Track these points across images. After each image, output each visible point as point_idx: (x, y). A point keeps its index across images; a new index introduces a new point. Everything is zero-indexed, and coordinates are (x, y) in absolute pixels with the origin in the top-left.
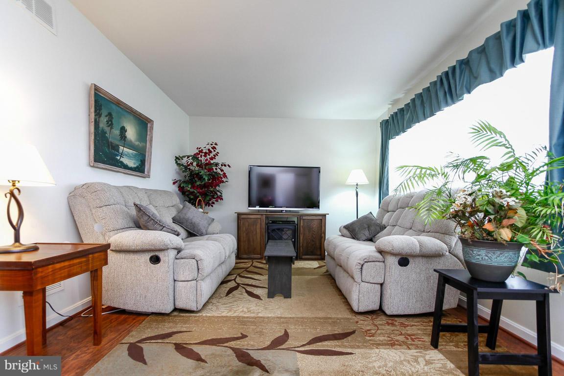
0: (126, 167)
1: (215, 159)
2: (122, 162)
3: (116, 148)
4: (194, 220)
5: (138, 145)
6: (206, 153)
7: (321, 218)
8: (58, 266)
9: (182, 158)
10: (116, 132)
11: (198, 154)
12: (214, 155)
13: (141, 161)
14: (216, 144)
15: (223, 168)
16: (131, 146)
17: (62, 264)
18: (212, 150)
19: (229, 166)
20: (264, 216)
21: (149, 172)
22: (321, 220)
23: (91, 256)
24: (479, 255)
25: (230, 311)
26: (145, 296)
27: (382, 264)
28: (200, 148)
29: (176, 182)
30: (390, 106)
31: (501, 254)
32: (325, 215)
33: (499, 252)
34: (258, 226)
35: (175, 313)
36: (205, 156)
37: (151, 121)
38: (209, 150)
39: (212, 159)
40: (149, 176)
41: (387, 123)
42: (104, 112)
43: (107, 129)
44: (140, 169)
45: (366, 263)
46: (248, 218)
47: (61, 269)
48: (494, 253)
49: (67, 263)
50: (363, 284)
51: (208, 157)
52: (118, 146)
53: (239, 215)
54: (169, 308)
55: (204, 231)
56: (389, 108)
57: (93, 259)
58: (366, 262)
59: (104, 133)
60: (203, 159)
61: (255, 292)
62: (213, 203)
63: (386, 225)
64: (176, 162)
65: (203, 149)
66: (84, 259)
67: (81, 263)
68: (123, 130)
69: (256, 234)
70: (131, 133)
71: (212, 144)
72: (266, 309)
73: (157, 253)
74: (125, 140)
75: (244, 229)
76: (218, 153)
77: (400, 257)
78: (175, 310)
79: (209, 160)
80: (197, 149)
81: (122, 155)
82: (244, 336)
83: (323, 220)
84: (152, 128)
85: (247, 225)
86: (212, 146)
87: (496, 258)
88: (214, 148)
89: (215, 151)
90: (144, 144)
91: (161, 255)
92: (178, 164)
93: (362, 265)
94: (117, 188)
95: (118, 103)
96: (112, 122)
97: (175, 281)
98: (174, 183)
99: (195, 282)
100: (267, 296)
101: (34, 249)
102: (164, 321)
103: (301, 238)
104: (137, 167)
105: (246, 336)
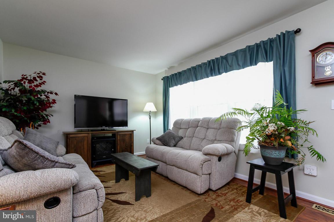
1: (41, 86)
6: (30, 81)
7: (130, 133)
11: (22, 80)
12: (40, 83)
14: (44, 74)
15: (50, 95)
18: (38, 79)
19: (56, 94)
20: (90, 134)
22: (131, 134)
24: (275, 154)
27: (210, 162)
28: (25, 75)
30: (167, 69)
32: (133, 131)
34: (85, 143)
36: (29, 83)
38: (34, 78)
39: (37, 86)
41: (168, 78)
46: (76, 137)
50: (203, 176)
51: (33, 84)
56: (166, 70)
58: (204, 162)
60: (27, 85)
61: (119, 199)
62: (40, 126)
63: (183, 137)
65: (28, 76)
69: (84, 148)
73: (56, 195)
75: (73, 146)
76: (45, 82)
77: (219, 157)
79: (33, 86)
80: (22, 76)
83: (132, 135)
85: (75, 143)
86: (38, 75)
88: (41, 78)
89: (41, 80)
91: (62, 195)
93: (202, 165)
97: (73, 218)
99: (96, 211)
100: (135, 201)
103: (118, 148)
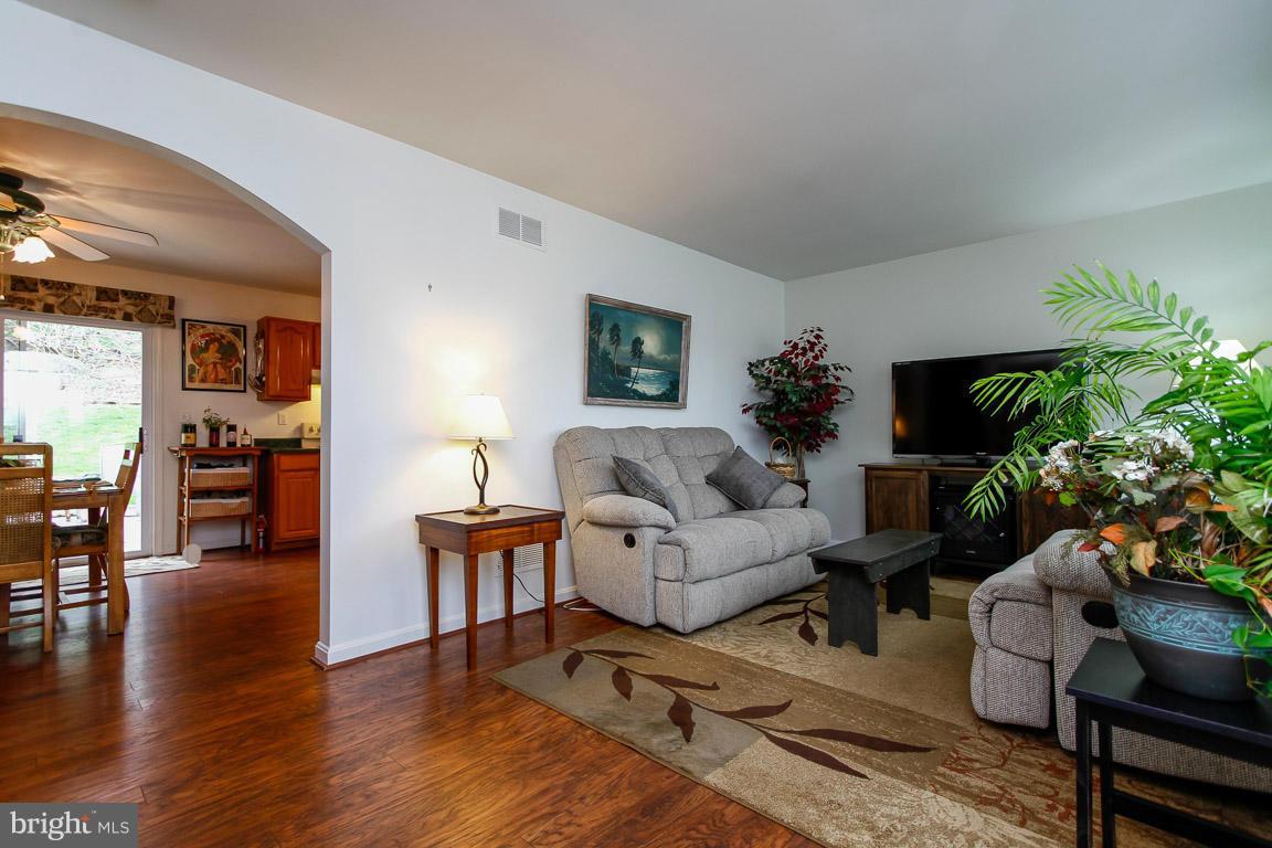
0: (643, 397)
1: (822, 357)
2: (635, 391)
3: (625, 372)
4: (742, 481)
5: (665, 360)
6: (804, 349)
8: (494, 532)
9: (762, 363)
10: (626, 348)
11: (791, 353)
12: (820, 351)
13: (671, 383)
14: (819, 330)
15: (839, 373)
16: (652, 363)
17: (500, 531)
18: (815, 343)
19: (849, 369)
20: (925, 473)
21: (685, 398)
23: (536, 525)
25: (739, 647)
26: (621, 594)
27: (1040, 610)
28: (791, 341)
29: (750, 408)
31: (1168, 612)
33: (1163, 608)
34: (911, 497)
35: (660, 631)
36: (804, 354)
37: (687, 318)
38: (809, 342)
39: (816, 358)
40: (684, 406)
42: (607, 326)
43: (611, 349)
44: (672, 395)
45: (999, 602)
46: (890, 478)
47: (497, 536)
48: (1150, 608)
49: (505, 531)
50: (992, 652)
51: (810, 355)
52: (629, 368)
53: (869, 469)
54: (647, 620)
55: (759, 502)
57: (540, 528)
58: (998, 599)
59: (606, 354)
60: (801, 361)
61: (815, 629)
62: (819, 445)
64: (751, 372)
65: (797, 341)
66: (526, 529)
67: (523, 532)
68: (638, 343)
69: (907, 512)
70: (651, 344)
71: (812, 331)
72: (800, 661)
73: (630, 531)
74: (640, 357)
76: (827, 344)
77: (1085, 600)
78: (659, 625)
79: (811, 360)
80: (785, 343)
81: (635, 380)
82: (715, 687)
84: (689, 327)
85: (885, 492)
86: (814, 334)
87: (1158, 622)
88: (817, 337)
89: (820, 342)
90: (677, 356)
91: (635, 533)
92: (755, 376)
93: (993, 605)
94: (609, 432)
95: (628, 308)
96: (618, 336)
97: (656, 578)
98: (744, 411)
99: (680, 584)
101: (495, 511)
102: (635, 636)
104: (664, 394)
105: (718, 688)
